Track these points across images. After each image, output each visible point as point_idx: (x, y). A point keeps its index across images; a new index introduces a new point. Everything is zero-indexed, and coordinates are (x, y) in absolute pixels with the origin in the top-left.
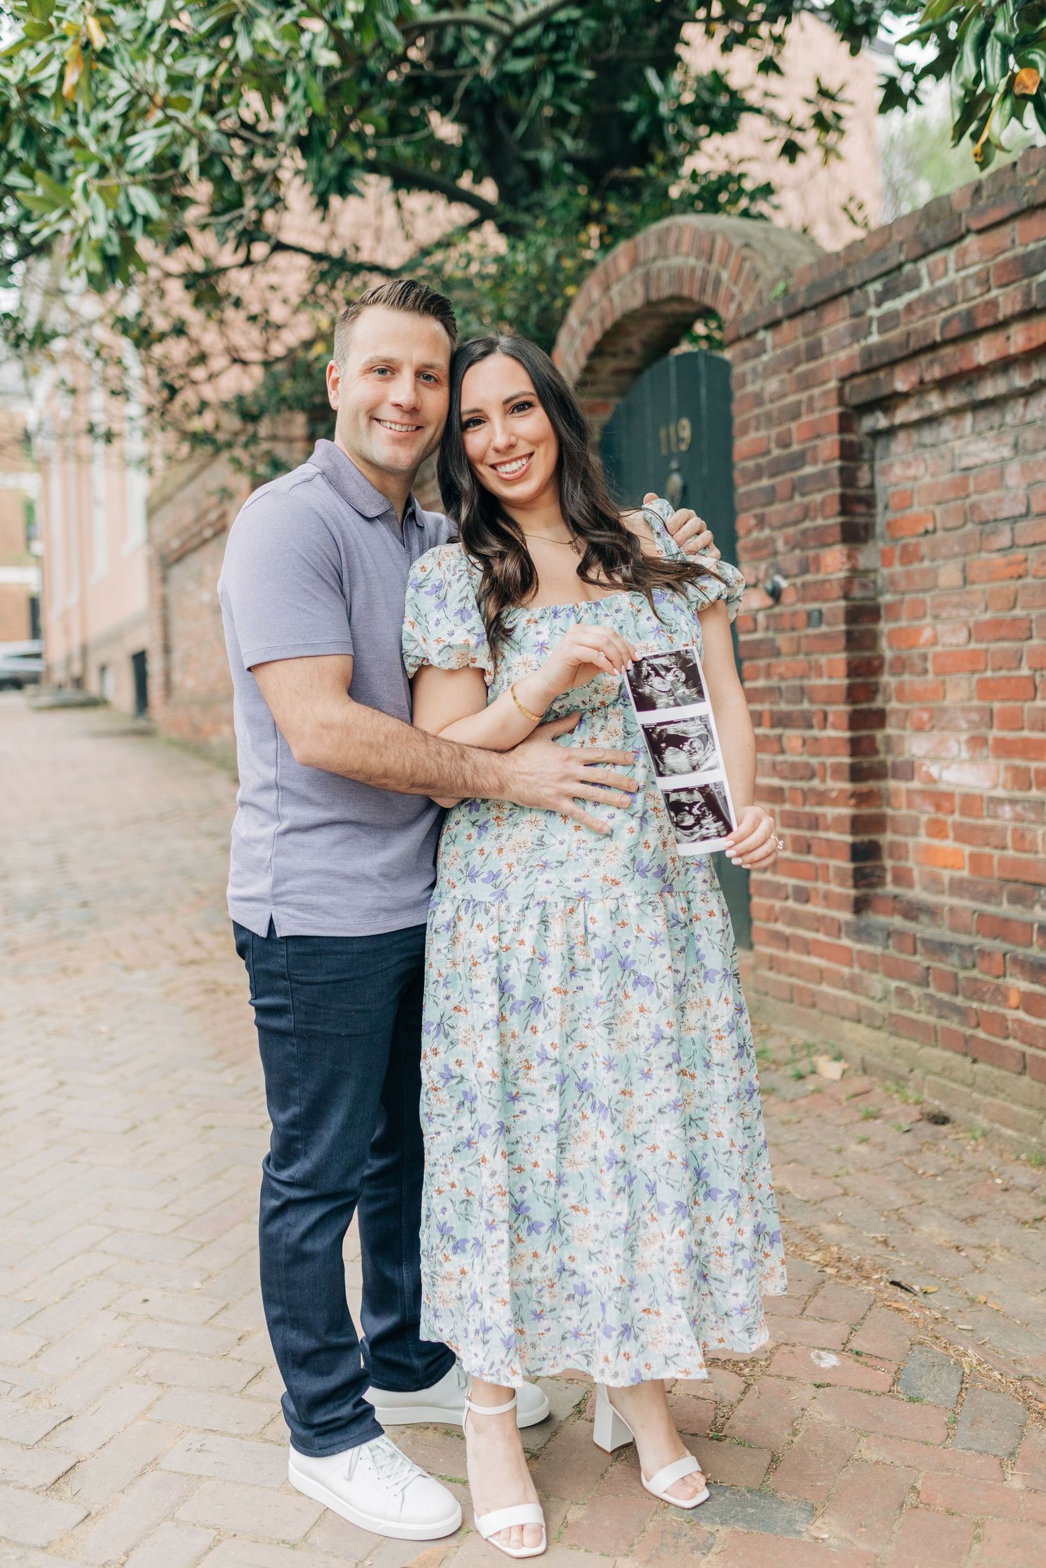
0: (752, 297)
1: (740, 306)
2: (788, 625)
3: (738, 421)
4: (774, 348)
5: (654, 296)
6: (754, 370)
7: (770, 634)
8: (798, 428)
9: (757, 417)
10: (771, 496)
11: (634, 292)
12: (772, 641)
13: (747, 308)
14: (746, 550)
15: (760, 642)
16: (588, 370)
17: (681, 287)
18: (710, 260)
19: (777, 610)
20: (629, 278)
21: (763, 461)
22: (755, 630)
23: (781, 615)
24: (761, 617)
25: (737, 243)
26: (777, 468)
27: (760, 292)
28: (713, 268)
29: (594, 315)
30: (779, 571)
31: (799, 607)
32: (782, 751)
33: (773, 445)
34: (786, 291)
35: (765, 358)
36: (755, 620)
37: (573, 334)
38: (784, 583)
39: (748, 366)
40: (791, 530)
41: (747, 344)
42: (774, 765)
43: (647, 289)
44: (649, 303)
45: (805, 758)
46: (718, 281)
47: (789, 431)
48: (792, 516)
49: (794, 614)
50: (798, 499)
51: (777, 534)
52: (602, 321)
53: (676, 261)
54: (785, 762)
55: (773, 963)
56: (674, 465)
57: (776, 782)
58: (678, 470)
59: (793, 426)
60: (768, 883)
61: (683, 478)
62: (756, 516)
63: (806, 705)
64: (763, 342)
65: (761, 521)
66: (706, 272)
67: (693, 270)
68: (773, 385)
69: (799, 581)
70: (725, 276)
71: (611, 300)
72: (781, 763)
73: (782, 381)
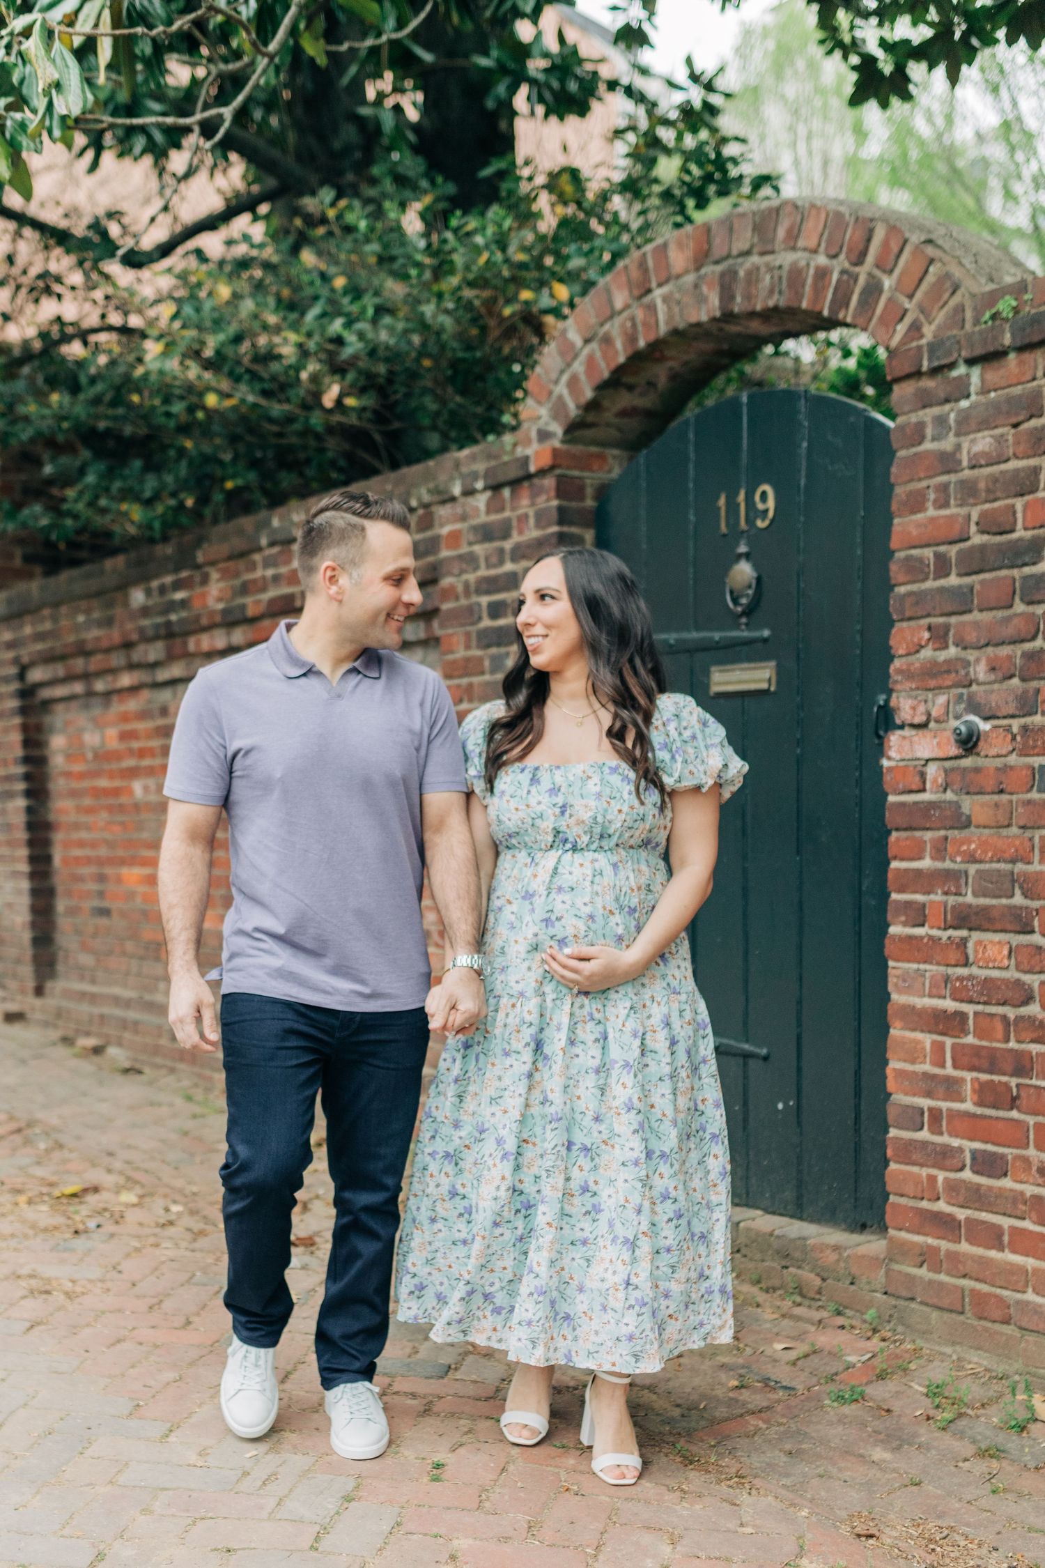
0: (940, 317)
1: (915, 328)
2: (990, 784)
3: (900, 491)
4: (984, 391)
5: (739, 305)
6: (941, 421)
7: (949, 796)
8: (1026, 507)
9: (944, 488)
10: (962, 602)
11: (702, 300)
12: (957, 805)
13: (929, 331)
14: (908, 675)
15: (932, 805)
16: (592, 406)
17: (800, 297)
18: (860, 260)
19: (967, 762)
20: (690, 278)
21: (953, 551)
22: (923, 790)
23: (977, 770)
24: (932, 770)
25: (915, 238)
26: (976, 563)
27: (960, 309)
28: (863, 272)
29: (614, 328)
30: (974, 707)
31: (1013, 759)
32: (966, 964)
33: (973, 528)
34: (1016, 310)
35: (964, 404)
36: (923, 775)
37: (569, 353)
38: (985, 726)
39: (928, 414)
40: (1005, 651)
41: (928, 383)
42: (947, 979)
43: (727, 294)
44: (728, 316)
45: (1012, 974)
46: (874, 289)
47: (1012, 509)
48: (1008, 631)
49: (1006, 769)
50: (1019, 607)
51: (971, 655)
52: (632, 338)
53: (786, 259)
54: (971, 977)
55: (926, 1257)
56: (743, 549)
57: (949, 1005)
58: (747, 556)
59: (1019, 503)
60: (925, 1144)
61: (756, 567)
62: (929, 628)
63: (1018, 899)
64: (964, 382)
65: (940, 637)
66: (849, 278)
67: (822, 274)
68: (983, 442)
69: (1016, 724)
70: (887, 283)
71: (652, 308)
72: (961, 979)
73: (1000, 440)
